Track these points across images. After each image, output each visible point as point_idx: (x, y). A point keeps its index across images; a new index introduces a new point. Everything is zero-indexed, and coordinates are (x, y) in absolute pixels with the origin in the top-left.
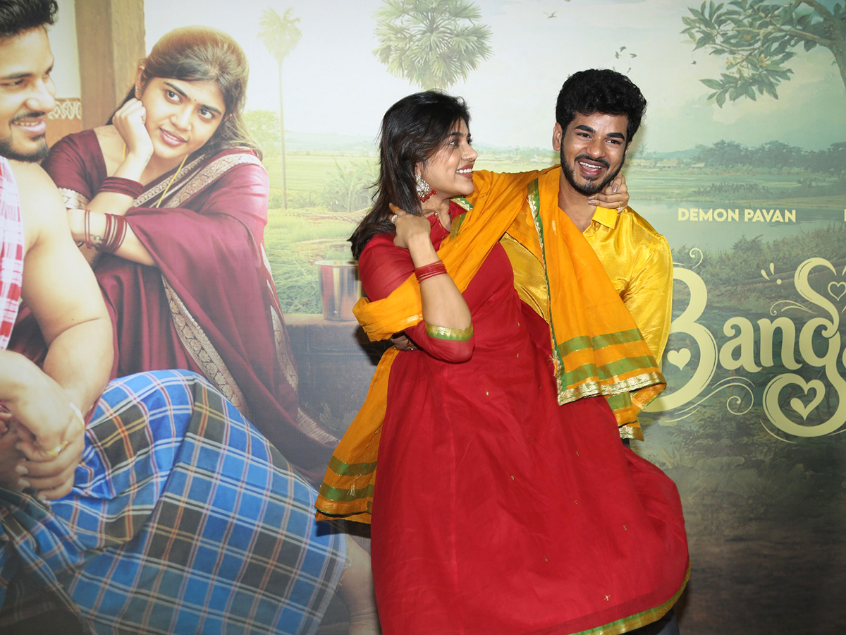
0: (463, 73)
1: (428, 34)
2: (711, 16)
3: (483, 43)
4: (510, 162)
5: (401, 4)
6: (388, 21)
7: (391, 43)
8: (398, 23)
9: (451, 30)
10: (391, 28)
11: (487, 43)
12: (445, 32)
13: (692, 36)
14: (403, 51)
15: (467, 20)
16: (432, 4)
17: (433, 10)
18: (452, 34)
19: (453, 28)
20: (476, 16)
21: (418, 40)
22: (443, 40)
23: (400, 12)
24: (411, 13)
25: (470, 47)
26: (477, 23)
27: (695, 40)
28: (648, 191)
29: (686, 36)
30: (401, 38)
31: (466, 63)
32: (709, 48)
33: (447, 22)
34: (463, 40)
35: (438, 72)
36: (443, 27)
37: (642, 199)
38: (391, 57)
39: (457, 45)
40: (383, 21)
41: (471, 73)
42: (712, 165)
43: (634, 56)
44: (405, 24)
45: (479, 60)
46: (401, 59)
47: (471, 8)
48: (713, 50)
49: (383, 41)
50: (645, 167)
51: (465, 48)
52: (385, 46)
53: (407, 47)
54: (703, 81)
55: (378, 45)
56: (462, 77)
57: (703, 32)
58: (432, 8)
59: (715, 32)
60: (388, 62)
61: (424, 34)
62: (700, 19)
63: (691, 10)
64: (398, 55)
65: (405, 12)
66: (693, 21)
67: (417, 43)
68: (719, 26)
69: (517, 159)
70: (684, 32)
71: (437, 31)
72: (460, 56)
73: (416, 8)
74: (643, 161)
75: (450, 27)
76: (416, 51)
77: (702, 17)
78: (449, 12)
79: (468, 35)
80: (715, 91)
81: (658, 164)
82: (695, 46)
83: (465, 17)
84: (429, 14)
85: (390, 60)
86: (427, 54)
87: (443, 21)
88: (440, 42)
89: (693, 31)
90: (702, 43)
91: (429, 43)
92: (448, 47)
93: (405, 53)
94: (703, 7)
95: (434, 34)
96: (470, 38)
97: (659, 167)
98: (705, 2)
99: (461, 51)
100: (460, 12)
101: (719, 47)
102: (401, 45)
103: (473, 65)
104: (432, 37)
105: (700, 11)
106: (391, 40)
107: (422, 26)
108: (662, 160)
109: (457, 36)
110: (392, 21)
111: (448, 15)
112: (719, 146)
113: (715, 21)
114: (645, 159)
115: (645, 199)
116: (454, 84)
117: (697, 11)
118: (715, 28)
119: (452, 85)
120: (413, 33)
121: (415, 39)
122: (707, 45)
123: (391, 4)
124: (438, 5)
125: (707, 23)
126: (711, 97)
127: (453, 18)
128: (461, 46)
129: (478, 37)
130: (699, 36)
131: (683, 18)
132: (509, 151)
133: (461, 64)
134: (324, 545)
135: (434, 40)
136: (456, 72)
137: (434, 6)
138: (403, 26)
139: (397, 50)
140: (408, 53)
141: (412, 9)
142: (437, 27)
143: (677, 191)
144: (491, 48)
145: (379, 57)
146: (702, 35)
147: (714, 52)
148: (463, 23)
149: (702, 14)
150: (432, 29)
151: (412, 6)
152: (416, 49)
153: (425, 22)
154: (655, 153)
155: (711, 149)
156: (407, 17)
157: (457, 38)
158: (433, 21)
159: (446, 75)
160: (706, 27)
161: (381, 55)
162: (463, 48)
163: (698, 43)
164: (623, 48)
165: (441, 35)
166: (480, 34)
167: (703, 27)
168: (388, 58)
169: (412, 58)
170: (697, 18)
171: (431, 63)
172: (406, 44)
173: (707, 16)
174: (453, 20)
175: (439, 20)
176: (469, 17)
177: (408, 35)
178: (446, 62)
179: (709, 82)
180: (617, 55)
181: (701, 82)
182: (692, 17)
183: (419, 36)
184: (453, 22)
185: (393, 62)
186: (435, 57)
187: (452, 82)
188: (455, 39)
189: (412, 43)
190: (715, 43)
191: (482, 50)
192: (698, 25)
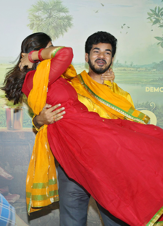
0: (62, 34)
1: (49, 18)
2: (159, 12)
3: (70, 22)
4: (80, 69)
5: (38, 7)
6: (33, 14)
7: (34, 22)
8: (37, 14)
9: (57, 17)
10: (34, 16)
11: (72, 22)
12: (55, 18)
13: (151, 20)
14: (39, 25)
15: (64, 13)
16: (50, 7)
17: (51, 9)
18: (58, 19)
19: (58, 16)
20: (67, 12)
21: (44, 21)
22: (54, 21)
23: (38, 10)
24: (42, 10)
25: (65, 24)
26: (68, 14)
27: (152, 22)
28: (134, 80)
29: (149, 20)
30: (38, 20)
31: (63, 30)
32: (158, 25)
33: (56, 14)
34: (62, 21)
35: (53, 33)
36: (54, 16)
37: (131, 83)
38: (34, 27)
39: (60, 23)
40: (31, 13)
41: (65, 34)
42: (159, 70)
43: (129, 27)
44: (40, 15)
45: (68, 28)
46: (38, 28)
47: (65, 8)
48: (160, 25)
49: (31, 21)
50: (133, 71)
51: (63, 24)
52: (32, 23)
53: (40, 23)
54: (155, 37)
55: (29, 23)
56: (62, 35)
57: (156, 19)
58: (50, 8)
59: (160, 19)
60: (33, 29)
61: (47, 18)
62: (154, 13)
63: (151, 10)
64: (37, 26)
65: (39, 10)
66: (152, 14)
67: (44, 22)
68: (162, 16)
69: (83, 67)
70: (148, 18)
71: (52, 18)
72: (61, 27)
73: (44, 8)
74: (132, 68)
75: (57, 16)
76: (44, 25)
77: (155, 13)
78: (57, 10)
79: (64, 19)
80: (160, 41)
81: (138, 70)
82: (152, 24)
83: (63, 12)
84: (49, 11)
85: (34, 28)
86: (48, 26)
87: (54, 14)
88: (53, 21)
89: (152, 18)
90: (155, 23)
91: (49, 22)
92: (56, 24)
93: (39, 26)
94: (156, 9)
95: (51, 18)
96: (65, 20)
97: (138, 71)
98: (156, 7)
99: (61, 25)
100: (62, 10)
101: (162, 24)
102: (38, 22)
103: (66, 31)
104: (50, 20)
105: (154, 10)
106: (34, 21)
107: (46, 15)
108: (139, 68)
109: (60, 19)
110: (35, 13)
111: (56, 11)
112: (162, 63)
113: (160, 15)
114: (133, 67)
115: (133, 83)
116: (59, 38)
117: (153, 10)
118: (160, 17)
119: (58, 38)
120: (42, 18)
121: (43, 20)
122: (157, 24)
123: (34, 7)
124: (53, 7)
125: (157, 15)
126: (159, 44)
127: (58, 12)
128: (61, 23)
129: (68, 20)
130: (154, 20)
131: (148, 13)
132: (80, 64)
133: (61, 30)
134: (6, 218)
135: (51, 21)
136: (59, 33)
137: (51, 8)
138: (39, 15)
139: (36, 25)
140: (41, 26)
141: (42, 9)
142: (52, 16)
143: (145, 80)
144: (73, 24)
145: (29, 27)
146: (155, 20)
147: (160, 26)
148: (62, 14)
149: (155, 11)
150: (50, 17)
151: (42, 8)
152: (44, 24)
153: (47, 14)
154: (136, 65)
155: (159, 64)
156: (40, 12)
157: (60, 20)
158: (50, 14)
159: (55, 34)
160: (157, 16)
161: (30, 26)
162: (62, 24)
163: (154, 22)
164: (124, 25)
165: (53, 19)
166: (69, 19)
167: (155, 16)
168: (33, 28)
169: (42, 28)
170: (153, 13)
171: (49, 30)
172: (40, 22)
173: (157, 12)
174: (58, 13)
175: (53, 13)
176: (64, 12)
177: (41, 19)
178: (55, 29)
179: (158, 38)
180: (122, 27)
181: (155, 38)
182: (151, 13)
183: (45, 19)
184: (58, 14)
185: (35, 29)
186: (51, 28)
187: (58, 37)
188: (59, 20)
189: (42, 22)
190: (160, 23)
191: (70, 25)
192: (153, 16)
